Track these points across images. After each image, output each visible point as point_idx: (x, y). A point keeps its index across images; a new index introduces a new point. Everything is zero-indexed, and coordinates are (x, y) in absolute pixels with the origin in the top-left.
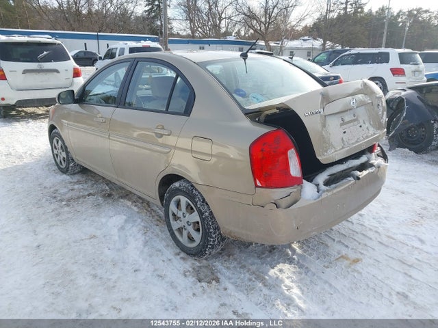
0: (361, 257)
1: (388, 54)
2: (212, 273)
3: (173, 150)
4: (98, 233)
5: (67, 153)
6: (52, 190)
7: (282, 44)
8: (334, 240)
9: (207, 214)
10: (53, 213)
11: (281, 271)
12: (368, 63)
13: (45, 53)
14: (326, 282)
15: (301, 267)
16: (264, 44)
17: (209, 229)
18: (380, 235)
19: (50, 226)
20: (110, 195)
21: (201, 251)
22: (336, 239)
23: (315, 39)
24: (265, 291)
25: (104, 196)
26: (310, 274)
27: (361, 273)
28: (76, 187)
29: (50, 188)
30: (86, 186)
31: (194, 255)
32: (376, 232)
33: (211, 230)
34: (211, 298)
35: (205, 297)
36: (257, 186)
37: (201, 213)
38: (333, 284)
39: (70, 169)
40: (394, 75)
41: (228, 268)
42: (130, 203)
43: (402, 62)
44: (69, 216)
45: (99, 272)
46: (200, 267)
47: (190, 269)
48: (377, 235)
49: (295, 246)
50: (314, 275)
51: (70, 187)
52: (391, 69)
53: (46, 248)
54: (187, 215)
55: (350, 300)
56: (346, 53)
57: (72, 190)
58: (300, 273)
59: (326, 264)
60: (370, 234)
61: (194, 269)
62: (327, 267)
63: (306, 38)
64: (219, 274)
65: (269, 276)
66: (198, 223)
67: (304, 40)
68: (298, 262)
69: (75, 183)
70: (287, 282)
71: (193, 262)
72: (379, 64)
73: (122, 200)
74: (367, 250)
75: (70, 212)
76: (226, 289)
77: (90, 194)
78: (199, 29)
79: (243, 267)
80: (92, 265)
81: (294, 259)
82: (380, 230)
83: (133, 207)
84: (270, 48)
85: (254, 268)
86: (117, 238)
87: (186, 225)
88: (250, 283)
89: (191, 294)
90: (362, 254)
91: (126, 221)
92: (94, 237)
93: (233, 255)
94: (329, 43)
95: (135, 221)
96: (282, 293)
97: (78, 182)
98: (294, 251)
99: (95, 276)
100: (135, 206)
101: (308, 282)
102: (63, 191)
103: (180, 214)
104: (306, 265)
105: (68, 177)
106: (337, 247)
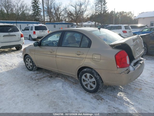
0: (141, 88)
1: (121, 26)
2: (101, 97)
3: (84, 59)
4: (55, 89)
5: (33, 63)
6: (30, 76)
7: (82, 24)
8: (131, 84)
9: (98, 78)
10: (35, 84)
11: (120, 94)
12: (115, 29)
13: (11, 29)
14: (135, 96)
15: (125, 92)
16: (76, 24)
17: (99, 83)
18: (143, 81)
19: (38, 88)
20: (51, 77)
21: (96, 91)
22: (132, 84)
23: (92, 22)
24: (119, 101)
25: (49, 77)
26: (129, 94)
27: (143, 93)
28: (38, 75)
29: (28, 76)
30: (41, 74)
31: (93, 93)
32: (142, 80)
33: (100, 83)
34: (104, 104)
35: (102, 104)
36: (118, 68)
37: (96, 78)
38: (137, 96)
39: (34, 69)
40: (124, 33)
41: (104, 95)
42: (60, 78)
43: (126, 29)
44: (42, 84)
45: (64, 101)
46: (95, 96)
47: (93, 97)
48: (142, 81)
49: (121, 87)
50: (130, 94)
51: (36, 75)
52: (123, 31)
53: (41, 95)
54: (90, 79)
55: (144, 100)
56: (108, 26)
57: (37, 76)
58: (126, 94)
59: (132, 91)
60: (140, 81)
61: (94, 97)
62: (133, 92)
63: (89, 21)
64: (102, 97)
65: (118, 96)
66: (94, 81)
67: (89, 22)
68: (124, 92)
69: (36, 74)
70: (124, 97)
71: (92, 95)
72: (119, 30)
73: (57, 78)
74: (142, 86)
75: (41, 84)
76: (107, 101)
77: (44, 77)
78: (53, 19)
79: (108, 94)
80: (60, 99)
81: (122, 91)
82: (143, 80)
83: (62, 80)
84: (78, 25)
85: (112, 94)
86: (63, 90)
87: (89, 83)
88: (113, 99)
89: (98, 104)
90: (141, 87)
91: (63, 84)
92: (55, 90)
93: (104, 91)
94: (97, 23)
95: (65, 84)
96: (124, 101)
97: (37, 73)
98: (121, 88)
99: (64, 102)
100: (62, 79)
101: (130, 97)
102: (34, 77)
103: (87, 79)
104: (127, 92)
105: (33, 72)
106: (133, 86)
